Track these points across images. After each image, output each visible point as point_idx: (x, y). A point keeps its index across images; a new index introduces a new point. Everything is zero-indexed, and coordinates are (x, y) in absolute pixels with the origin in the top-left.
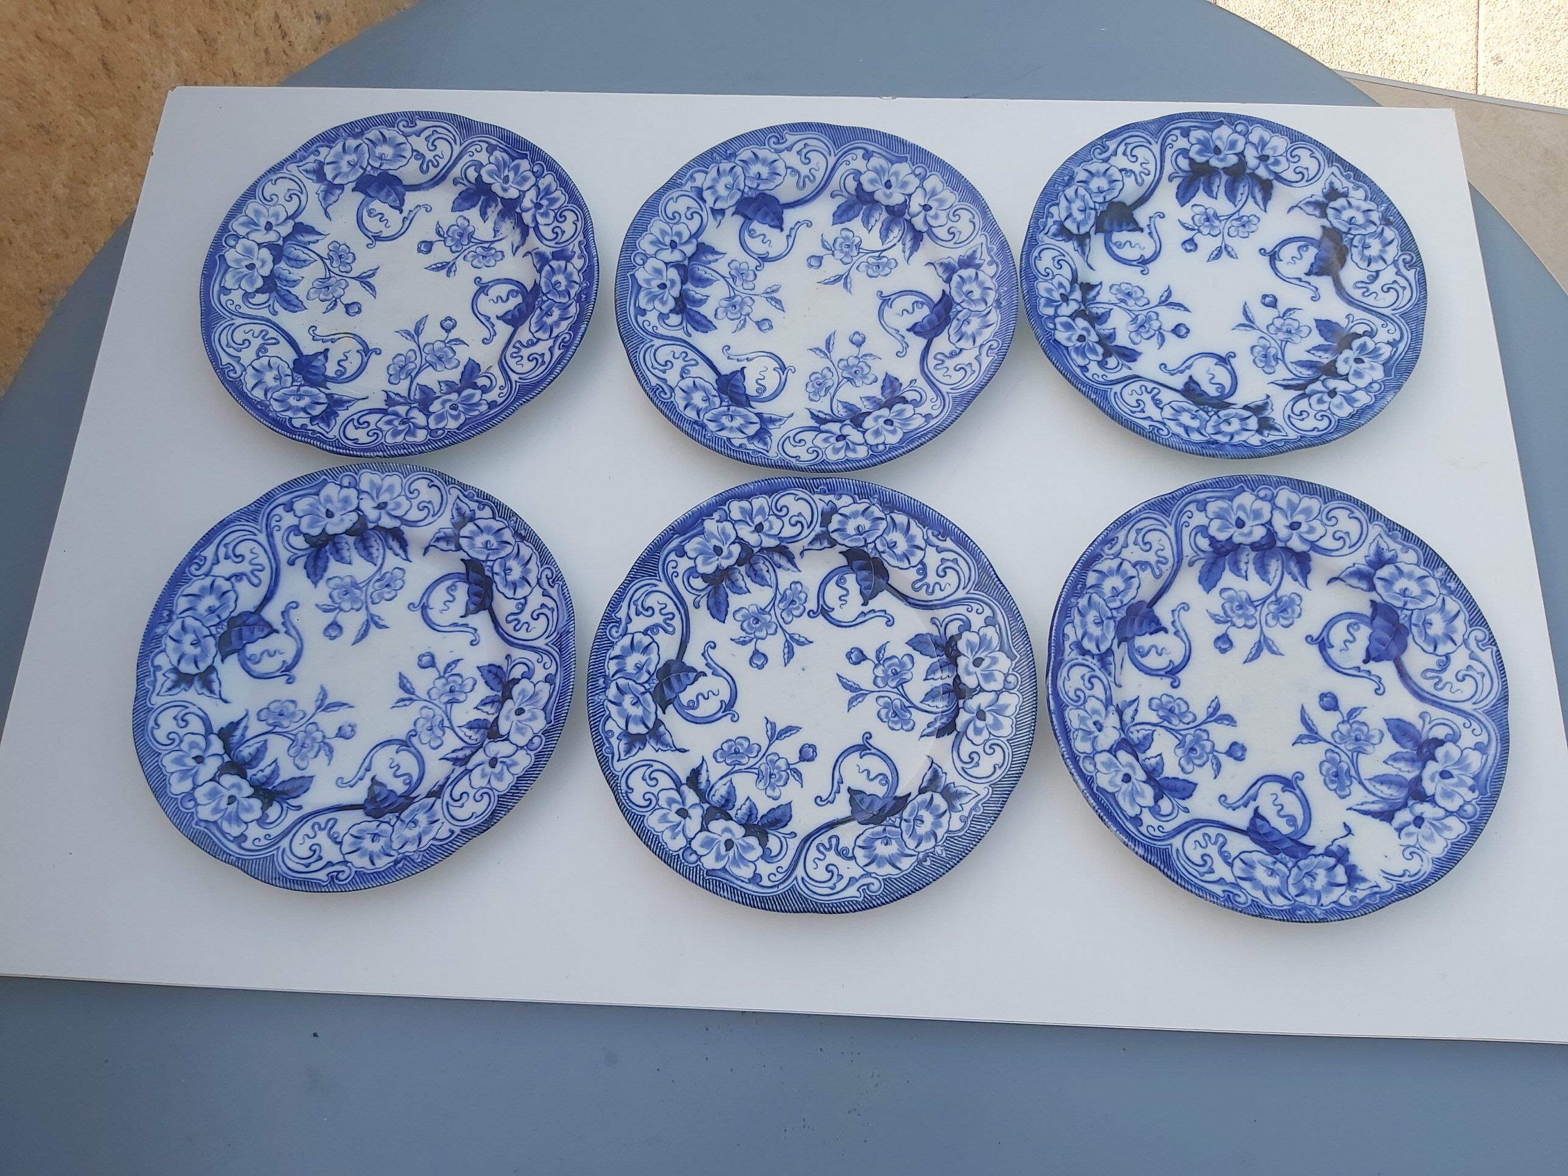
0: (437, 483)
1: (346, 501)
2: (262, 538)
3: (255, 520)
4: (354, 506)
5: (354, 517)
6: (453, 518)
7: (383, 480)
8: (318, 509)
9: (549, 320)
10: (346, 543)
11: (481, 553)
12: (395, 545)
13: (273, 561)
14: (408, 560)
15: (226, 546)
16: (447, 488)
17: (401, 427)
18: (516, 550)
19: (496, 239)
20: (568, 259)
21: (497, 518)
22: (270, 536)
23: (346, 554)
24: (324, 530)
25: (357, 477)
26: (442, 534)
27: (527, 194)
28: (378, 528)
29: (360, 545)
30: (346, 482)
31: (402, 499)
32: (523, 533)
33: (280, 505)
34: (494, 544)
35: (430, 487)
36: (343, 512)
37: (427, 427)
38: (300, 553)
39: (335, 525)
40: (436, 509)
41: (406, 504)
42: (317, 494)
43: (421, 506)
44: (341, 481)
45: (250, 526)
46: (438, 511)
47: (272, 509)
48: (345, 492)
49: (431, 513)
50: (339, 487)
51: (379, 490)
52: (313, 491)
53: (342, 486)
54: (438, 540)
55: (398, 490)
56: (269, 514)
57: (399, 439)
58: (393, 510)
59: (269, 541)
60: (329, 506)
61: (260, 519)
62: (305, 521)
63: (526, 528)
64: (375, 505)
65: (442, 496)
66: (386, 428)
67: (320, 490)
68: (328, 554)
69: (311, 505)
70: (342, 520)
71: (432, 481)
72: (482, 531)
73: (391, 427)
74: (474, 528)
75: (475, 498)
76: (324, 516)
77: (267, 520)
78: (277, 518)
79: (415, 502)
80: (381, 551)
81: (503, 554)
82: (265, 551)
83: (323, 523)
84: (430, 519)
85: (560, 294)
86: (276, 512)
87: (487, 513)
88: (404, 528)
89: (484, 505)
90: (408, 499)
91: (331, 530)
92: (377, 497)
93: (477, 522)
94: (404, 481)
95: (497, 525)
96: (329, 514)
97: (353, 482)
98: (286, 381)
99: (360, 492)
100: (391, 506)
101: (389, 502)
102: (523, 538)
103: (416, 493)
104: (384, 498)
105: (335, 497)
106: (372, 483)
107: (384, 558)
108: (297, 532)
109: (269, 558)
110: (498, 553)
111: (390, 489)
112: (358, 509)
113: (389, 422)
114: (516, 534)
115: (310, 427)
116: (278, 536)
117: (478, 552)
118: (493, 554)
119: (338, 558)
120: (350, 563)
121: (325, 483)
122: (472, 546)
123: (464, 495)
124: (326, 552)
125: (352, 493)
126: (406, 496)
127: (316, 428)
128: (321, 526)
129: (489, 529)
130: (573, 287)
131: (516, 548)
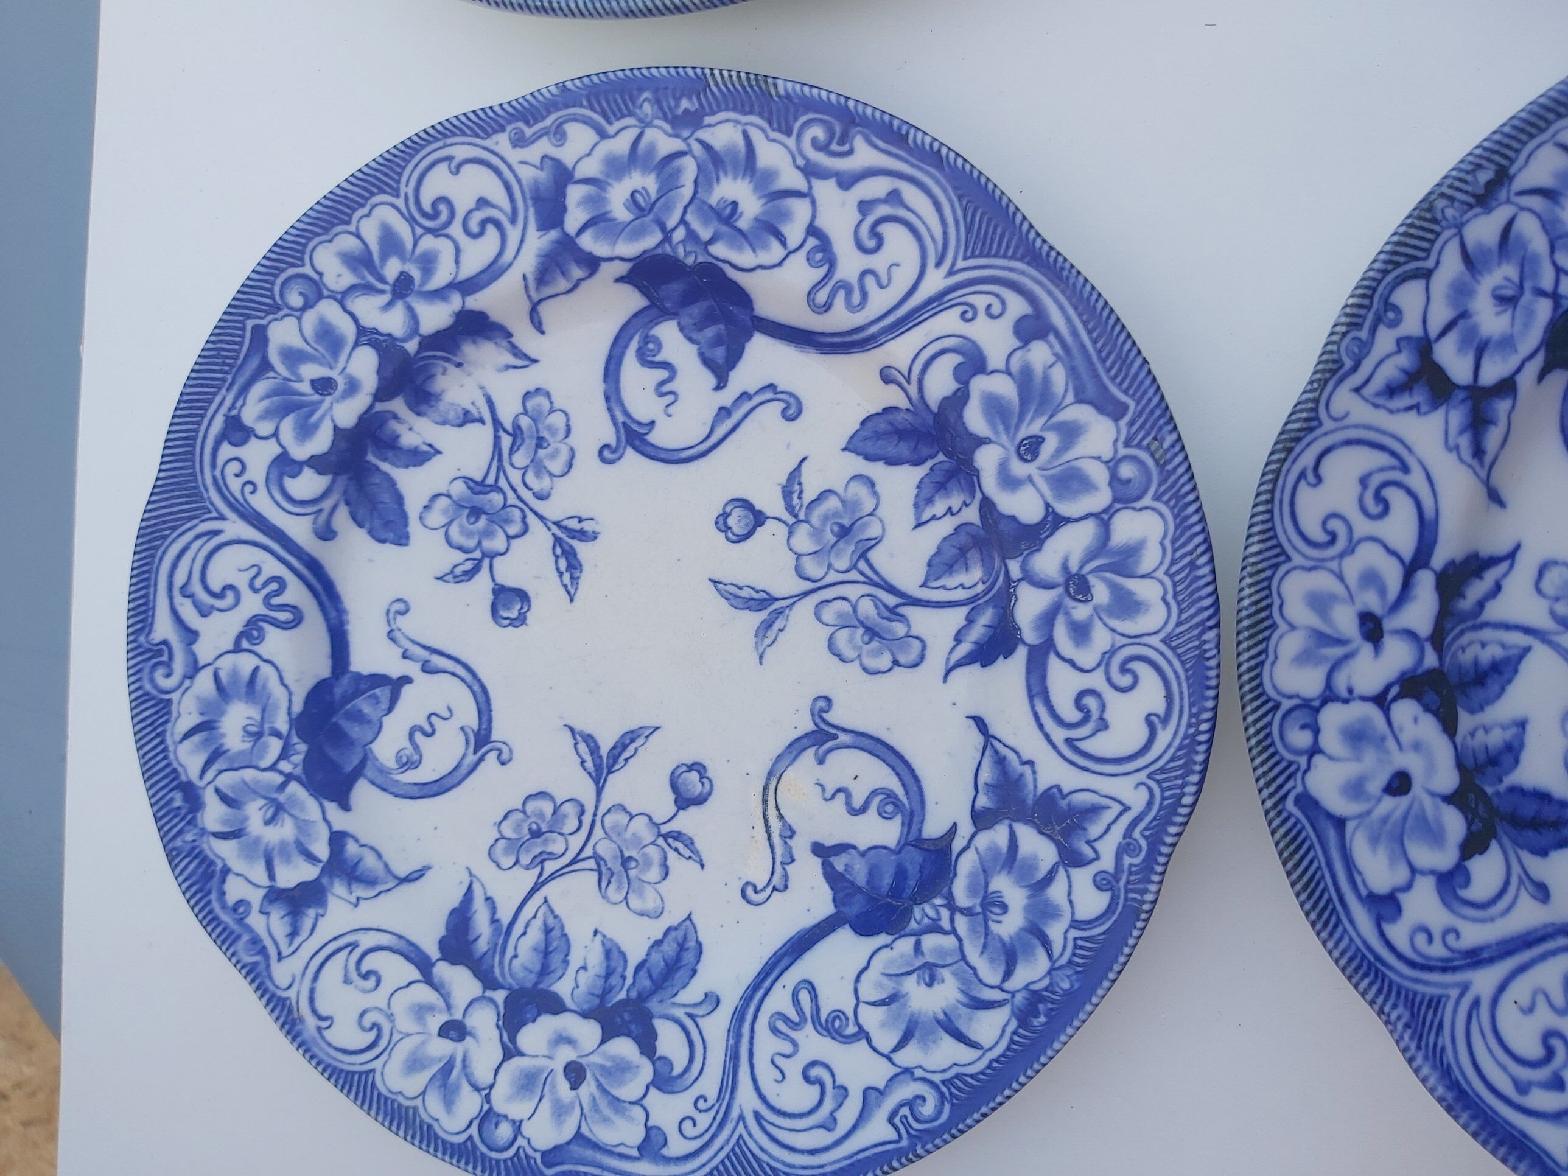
0: (1307, 459)
1: (1356, 736)
2: (1484, 980)
3: (1435, 1003)
4: (1373, 712)
5: (1405, 711)
6: (1416, 407)
7: (1292, 627)
8: (1384, 820)
9: (751, 206)
10: (1473, 734)
11: (1530, 314)
12: (1476, 590)
13: (1551, 945)
14: (1512, 556)
15: (1523, 1088)
16: (1328, 424)
17: (1101, 593)
18: (1536, 202)
19: (487, 416)
20: (563, 176)
21: (1430, 263)
22: (1476, 958)
23: (1496, 739)
24: (1448, 799)
25: (1286, 704)
26: (1465, 442)
27: (367, 321)
28: (1438, 638)
29: (1477, 694)
30: (1301, 739)
31: (1352, 567)
32: (1484, 177)
33: (1382, 935)
34: (1503, 274)
35: (1319, 479)
36: (1391, 744)
37: (1103, 519)
38: (1516, 870)
39: (1431, 768)
40: (1384, 459)
41: (1369, 556)
42: (1340, 823)
43: (1374, 508)
44: (1298, 752)
45: (1455, 1017)
46: (1393, 454)
47: (1400, 956)
48: (1330, 740)
49: (1397, 475)
50: (1318, 759)
51: (1323, 639)
52: (1332, 835)
53: (1315, 750)
54: (1478, 452)
55: (1323, 581)
56: (1412, 964)
57: (1148, 591)
58: (1382, 591)
59: (1491, 961)
60: (1375, 786)
61: (1430, 991)
62: (1424, 855)
63: (1473, 164)
64: (1367, 649)
65: (1349, 442)
66: (1101, 639)
67: (1330, 816)
68: (1502, 788)
69: (1374, 840)
70: (1417, 746)
71: (1302, 475)
72: (1464, 315)
73: (1098, 624)
74: (1452, 338)
75: (1363, 334)
76: (1403, 801)
77: (1430, 969)
78: (1421, 940)
79: (1362, 526)
80: (1486, 634)
81: (1538, 243)
82: (1523, 969)
83: (1428, 802)
84: (1416, 480)
85: (670, 183)
86: (1402, 945)
87: (1409, 296)
88: (1440, 558)
89: (1388, 305)
90: (1350, 549)
91: (1447, 779)
92: (1340, 642)
93: (1434, 328)
94: (1297, 560)
95: (1450, 266)
96: (1400, 784)
97: (1301, 717)
98: (940, 951)
99: (1329, 696)
100: (1371, 601)
101: (1359, 606)
102: (1503, 177)
103: (1335, 525)
104: (1345, 621)
105: (1348, 770)
106: (1304, 658)
107: (1507, 627)
108: (1459, 879)
109: (1543, 957)
110: (1535, 259)
111: (1320, 603)
112: (1381, 700)
113: (1081, 632)
114: (1484, 200)
115: (1107, 863)
116: (1474, 934)
117: (1526, 326)
118: (1535, 275)
119: (1507, 759)
120: (1522, 724)
121: (1308, 802)
122: (1507, 343)
123: (1355, 369)
124: (1498, 794)
125: (1333, 718)
126: (1342, 555)
127: (1108, 848)
128: (1437, 808)
129: (1461, 292)
130: (651, 149)
131: (1526, 201)
